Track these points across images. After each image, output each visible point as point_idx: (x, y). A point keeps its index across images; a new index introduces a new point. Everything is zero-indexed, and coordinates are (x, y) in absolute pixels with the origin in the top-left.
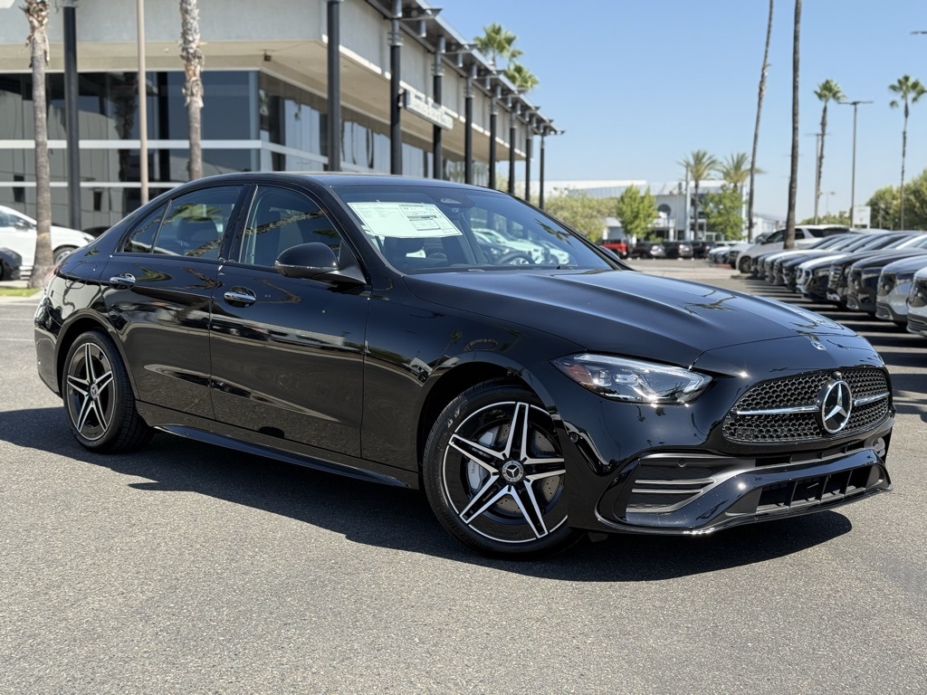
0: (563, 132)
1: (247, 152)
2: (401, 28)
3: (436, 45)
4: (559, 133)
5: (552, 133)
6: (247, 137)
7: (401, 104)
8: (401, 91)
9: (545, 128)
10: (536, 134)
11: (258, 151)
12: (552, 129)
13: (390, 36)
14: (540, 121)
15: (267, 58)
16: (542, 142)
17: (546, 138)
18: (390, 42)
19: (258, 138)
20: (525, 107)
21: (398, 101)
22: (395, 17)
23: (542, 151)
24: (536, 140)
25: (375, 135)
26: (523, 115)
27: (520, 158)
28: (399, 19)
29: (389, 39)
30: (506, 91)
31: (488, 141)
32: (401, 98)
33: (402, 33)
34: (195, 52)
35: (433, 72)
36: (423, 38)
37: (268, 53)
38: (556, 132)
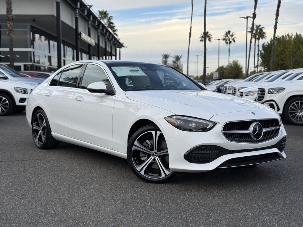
0: (126, 47)
1: (27, 52)
2: (79, 12)
3: (89, 17)
4: (125, 47)
5: (123, 47)
6: (27, 47)
7: (79, 37)
8: (79, 33)
9: (121, 45)
10: (118, 47)
11: (31, 52)
12: (123, 46)
13: (75, 14)
14: (120, 43)
15: (34, 20)
16: (120, 50)
17: (121, 49)
18: (75, 16)
19: (31, 47)
20: (115, 39)
21: (78, 36)
22: (77, 8)
23: (120, 53)
24: (118, 49)
25: (67, 48)
26: (114, 41)
27: (114, 55)
28: (78, 9)
29: (75, 15)
30: (110, 33)
31: (104, 50)
32: (79, 35)
33: (79, 13)
34: (11, 18)
35: (88, 27)
36: (86, 15)
37: (34, 19)
38: (124, 47)
